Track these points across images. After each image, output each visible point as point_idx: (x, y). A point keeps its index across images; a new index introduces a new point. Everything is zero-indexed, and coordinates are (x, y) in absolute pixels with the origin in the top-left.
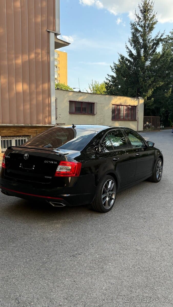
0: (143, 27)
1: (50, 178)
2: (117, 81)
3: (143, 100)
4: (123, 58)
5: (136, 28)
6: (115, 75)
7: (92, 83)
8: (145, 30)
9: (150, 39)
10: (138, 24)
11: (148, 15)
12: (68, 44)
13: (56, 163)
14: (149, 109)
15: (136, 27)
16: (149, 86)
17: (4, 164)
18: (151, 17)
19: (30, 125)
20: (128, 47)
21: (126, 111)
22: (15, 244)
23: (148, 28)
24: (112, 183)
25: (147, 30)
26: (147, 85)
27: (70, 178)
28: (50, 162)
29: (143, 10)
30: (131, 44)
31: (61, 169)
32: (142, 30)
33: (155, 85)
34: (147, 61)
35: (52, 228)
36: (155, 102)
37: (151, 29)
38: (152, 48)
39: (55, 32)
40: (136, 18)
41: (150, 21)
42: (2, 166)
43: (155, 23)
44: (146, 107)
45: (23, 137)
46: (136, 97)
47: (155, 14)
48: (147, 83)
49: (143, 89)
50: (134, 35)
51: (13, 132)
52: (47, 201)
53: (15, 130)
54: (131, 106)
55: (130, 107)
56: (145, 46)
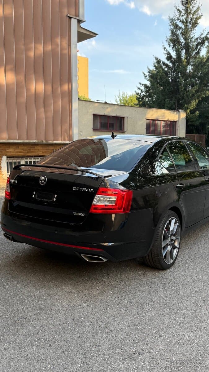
0: (185, 23)
1: (83, 215)
2: (151, 91)
3: (185, 114)
4: (158, 62)
5: (175, 24)
6: (148, 84)
7: (120, 94)
8: (187, 26)
9: (193, 37)
10: (178, 19)
11: (191, 7)
12: (94, 35)
13: (92, 190)
14: (193, 125)
15: (176, 22)
16: (192, 96)
17: (8, 192)
18: (195, 10)
19: (44, 142)
20: (165, 48)
21: (163, 128)
22: (25, 330)
23: (190, 24)
24: (176, 223)
25: (190, 26)
26: (190, 95)
27: (113, 216)
28: (82, 189)
29: (185, 2)
30: (169, 44)
31: (99, 200)
32: (183, 27)
33: (200, 95)
34: (189, 65)
35: (85, 299)
36: (200, 116)
37: (195, 24)
38: (196, 48)
39: (78, 18)
40: (175, 11)
41: (193, 15)
42: (5, 196)
43: (199, 18)
44: (189, 123)
45: (36, 158)
46: (176, 110)
47: (200, 6)
48: (190, 92)
49: (185, 100)
50: (173, 33)
51: (22, 150)
52: (78, 254)
53: (25, 148)
54: (171, 121)
55: (169, 122)
56: (187, 47)
